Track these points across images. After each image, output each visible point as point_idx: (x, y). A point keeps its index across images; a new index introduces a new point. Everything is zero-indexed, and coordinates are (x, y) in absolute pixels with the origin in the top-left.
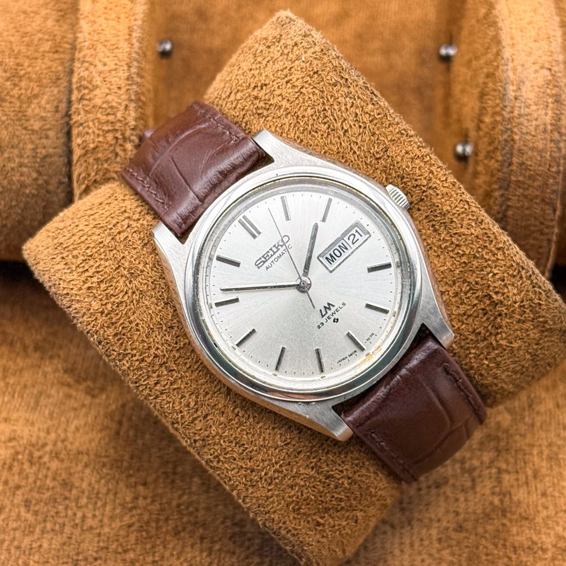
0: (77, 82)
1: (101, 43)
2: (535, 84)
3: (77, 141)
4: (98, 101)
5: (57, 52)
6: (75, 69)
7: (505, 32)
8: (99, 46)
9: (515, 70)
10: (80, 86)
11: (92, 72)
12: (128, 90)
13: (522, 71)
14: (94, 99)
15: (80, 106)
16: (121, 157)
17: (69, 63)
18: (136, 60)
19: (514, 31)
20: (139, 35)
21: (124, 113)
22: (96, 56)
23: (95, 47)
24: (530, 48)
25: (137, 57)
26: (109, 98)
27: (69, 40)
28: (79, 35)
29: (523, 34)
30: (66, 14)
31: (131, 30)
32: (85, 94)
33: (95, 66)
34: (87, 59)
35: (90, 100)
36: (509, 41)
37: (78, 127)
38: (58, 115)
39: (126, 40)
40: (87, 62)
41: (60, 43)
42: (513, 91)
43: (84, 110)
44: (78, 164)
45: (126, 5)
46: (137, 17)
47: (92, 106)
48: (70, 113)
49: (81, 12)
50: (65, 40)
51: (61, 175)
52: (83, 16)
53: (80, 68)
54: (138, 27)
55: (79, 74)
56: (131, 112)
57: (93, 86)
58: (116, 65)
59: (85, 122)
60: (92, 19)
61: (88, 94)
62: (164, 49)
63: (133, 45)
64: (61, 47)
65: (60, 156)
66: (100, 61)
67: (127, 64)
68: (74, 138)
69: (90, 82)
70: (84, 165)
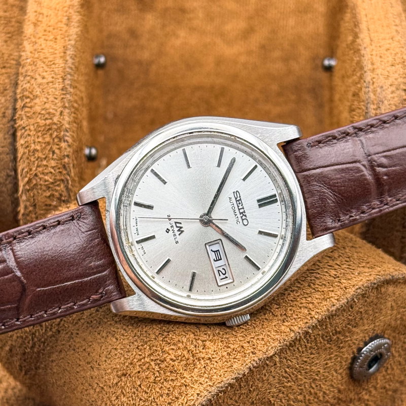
0: (20, 93)
1: (41, 60)
2: (392, 103)
3: (21, 142)
4: (38, 109)
5: (4, 67)
6: (19, 82)
7: (367, 59)
8: (39, 63)
9: (374, 92)
10: (23, 96)
11: (33, 84)
12: (63, 98)
13: (381, 92)
14: (34, 107)
15: (23, 113)
16: (57, 154)
17: (15, 76)
18: (69, 74)
19: (374, 57)
20: (71, 53)
21: (60, 118)
22: (36, 71)
23: (35, 63)
24: (388, 71)
25: (70, 71)
26: (47, 106)
27: (15, 57)
28: (23, 54)
29: (382, 59)
30: (13, 36)
31: (65, 48)
32: (26, 103)
33: (36, 79)
34: (29, 74)
35: (31, 107)
36: (370, 66)
37: (21, 130)
38: (5, 120)
39: (61, 57)
40: (29, 76)
41: (7, 60)
42: (374, 109)
43: (26, 115)
44: (22, 160)
45: (62, 27)
46: (71, 38)
47: (32, 112)
48: (14, 118)
49: (24, 35)
50: (12, 57)
51: (8, 169)
52: (25, 38)
53: (22, 81)
54: (71, 46)
55: (22, 86)
56: (65, 117)
57: (34, 96)
58: (53, 78)
59: (27, 126)
60: (34, 40)
61: (29, 103)
62: (99, 61)
63: (67, 61)
64: (8, 63)
65: (8, 154)
66: (40, 75)
67: (62, 77)
68: (18, 138)
69: (31, 93)
70: (27, 161)
